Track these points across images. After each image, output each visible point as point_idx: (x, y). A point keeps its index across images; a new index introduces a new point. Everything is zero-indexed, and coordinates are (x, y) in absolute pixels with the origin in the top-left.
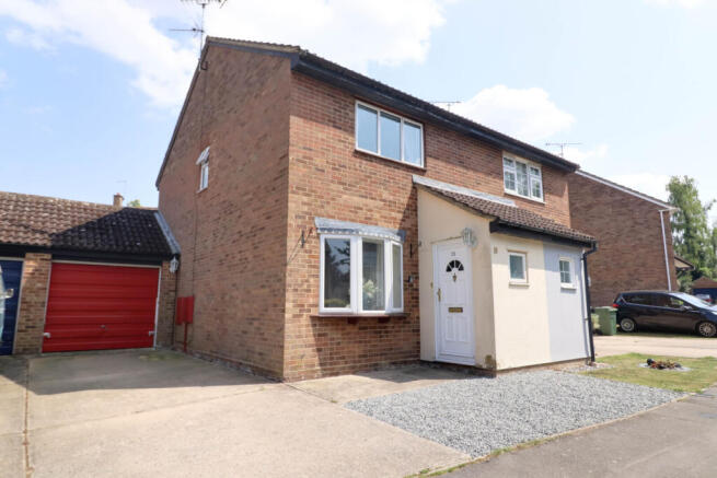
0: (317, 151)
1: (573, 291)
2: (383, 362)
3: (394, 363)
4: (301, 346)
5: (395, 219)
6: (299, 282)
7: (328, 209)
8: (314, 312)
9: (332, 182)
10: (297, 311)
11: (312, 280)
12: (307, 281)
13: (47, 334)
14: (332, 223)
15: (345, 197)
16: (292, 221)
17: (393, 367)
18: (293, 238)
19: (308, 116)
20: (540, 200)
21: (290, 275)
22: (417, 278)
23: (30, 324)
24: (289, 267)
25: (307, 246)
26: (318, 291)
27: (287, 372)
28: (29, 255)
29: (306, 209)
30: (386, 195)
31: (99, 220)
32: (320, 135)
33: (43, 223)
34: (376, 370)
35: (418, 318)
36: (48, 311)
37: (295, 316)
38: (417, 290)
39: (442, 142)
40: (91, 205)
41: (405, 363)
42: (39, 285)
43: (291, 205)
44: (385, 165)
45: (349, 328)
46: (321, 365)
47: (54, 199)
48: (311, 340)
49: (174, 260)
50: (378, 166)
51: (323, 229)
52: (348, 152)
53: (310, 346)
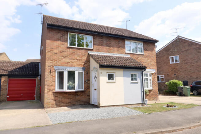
0: (55, 49)
1: (137, 83)
2: (77, 104)
3: (80, 104)
4: (50, 100)
5: (81, 64)
6: (49, 83)
7: (59, 64)
8: (53, 91)
9: (60, 56)
10: (48, 91)
11: (53, 83)
12: (51, 83)
13: (8, 97)
14: (60, 67)
15: (64, 60)
16: (47, 68)
17: (80, 105)
18: (47, 72)
19: (52, 39)
20: (143, 53)
21: (46, 82)
22: (89, 81)
23: (3, 94)
24: (46, 80)
25: (51, 74)
26: (55, 85)
27: (45, 106)
28: (3, 77)
29: (51, 64)
30: (78, 58)
31: (23, 66)
32: (56, 44)
33: (8, 68)
34: (74, 106)
35: (89, 92)
36: (8, 91)
37: (48, 92)
38: (89, 84)
39: (100, 40)
40: (22, 62)
41: (84, 104)
42: (5, 84)
43: (47, 64)
44: (78, 49)
45: (65, 95)
46: (56, 104)
47: (13, 61)
48: (53, 98)
49: (39, 76)
50: (76, 50)
51: (56, 69)
52: (65, 47)
53: (53, 99)
